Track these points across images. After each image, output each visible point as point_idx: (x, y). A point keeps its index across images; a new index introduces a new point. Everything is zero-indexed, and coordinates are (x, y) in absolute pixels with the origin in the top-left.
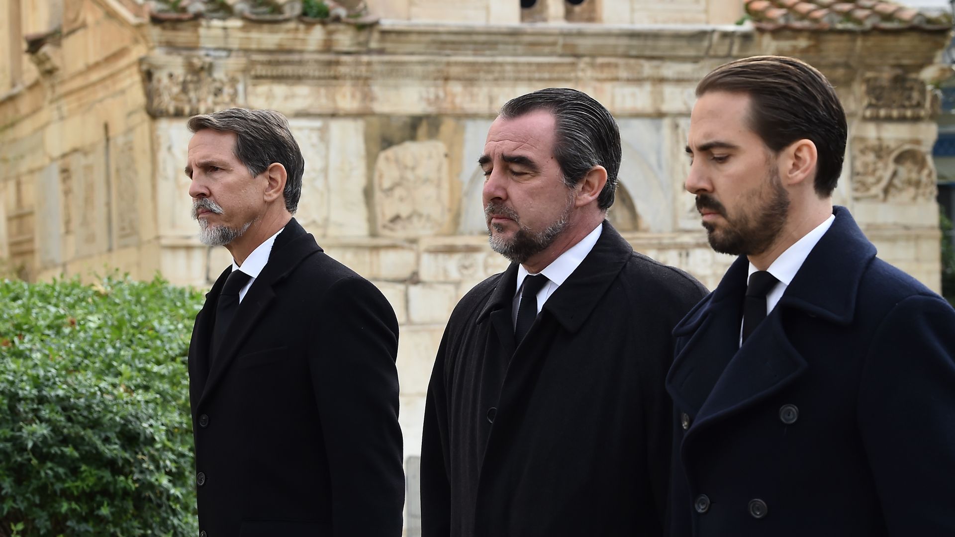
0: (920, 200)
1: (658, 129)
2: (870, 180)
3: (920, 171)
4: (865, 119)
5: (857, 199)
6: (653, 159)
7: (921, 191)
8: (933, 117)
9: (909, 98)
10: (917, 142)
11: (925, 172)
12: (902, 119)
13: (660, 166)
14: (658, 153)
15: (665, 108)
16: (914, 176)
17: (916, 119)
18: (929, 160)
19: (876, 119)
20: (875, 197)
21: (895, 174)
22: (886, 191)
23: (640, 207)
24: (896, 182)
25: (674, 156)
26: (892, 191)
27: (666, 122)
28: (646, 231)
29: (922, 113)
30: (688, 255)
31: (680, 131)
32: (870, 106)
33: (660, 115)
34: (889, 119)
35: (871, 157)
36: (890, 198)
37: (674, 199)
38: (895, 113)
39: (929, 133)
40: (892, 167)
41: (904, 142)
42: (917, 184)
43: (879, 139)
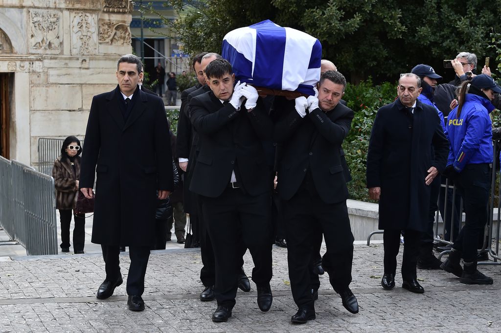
0: (125, 44)
1: (21, 13)
2: (106, 36)
3: (125, 33)
4: (104, 12)
5: (100, 43)
6: (19, 25)
7: (125, 41)
8: (130, 12)
9: (121, 4)
10: (124, 22)
11: (127, 34)
12: (119, 13)
13: (22, 28)
14: (21, 22)
15: (24, 4)
16: (123, 35)
17: (124, 13)
18: (129, 28)
19: (108, 12)
20: (108, 43)
21: (115, 34)
22: (112, 41)
23: (13, 44)
24: (116, 37)
25: (28, 24)
26: (114, 40)
27: (25, 10)
28: (16, 53)
29: (126, 11)
30: (33, 63)
31: (30, 13)
32: (106, 6)
33: (22, 7)
34: (113, 12)
35: (106, 27)
36: (113, 43)
37: (28, 41)
38: (116, 10)
39: (129, 18)
40: (114, 31)
41: (119, 21)
42: (124, 38)
43: (109, 20)
